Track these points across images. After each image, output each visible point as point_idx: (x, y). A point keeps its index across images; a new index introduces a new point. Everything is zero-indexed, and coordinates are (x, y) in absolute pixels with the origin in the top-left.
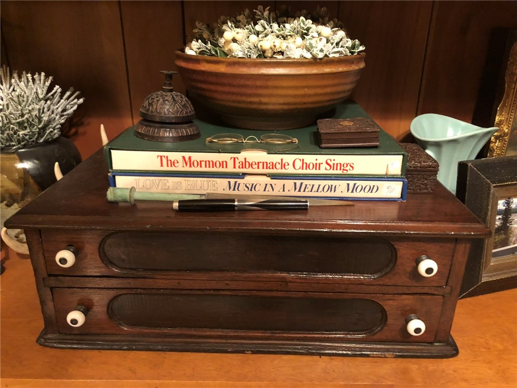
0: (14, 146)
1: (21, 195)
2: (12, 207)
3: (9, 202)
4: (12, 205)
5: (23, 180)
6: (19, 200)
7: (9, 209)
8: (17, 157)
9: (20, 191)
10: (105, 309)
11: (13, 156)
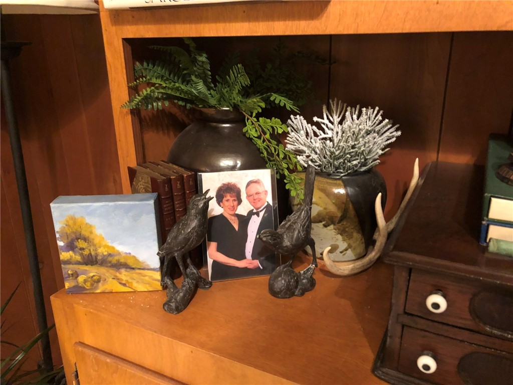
0: (341, 173)
1: (338, 219)
2: (328, 228)
3: (327, 223)
4: (329, 226)
5: (344, 205)
6: (336, 223)
7: (325, 229)
8: (342, 184)
9: (339, 215)
10: (457, 362)
11: (338, 182)
